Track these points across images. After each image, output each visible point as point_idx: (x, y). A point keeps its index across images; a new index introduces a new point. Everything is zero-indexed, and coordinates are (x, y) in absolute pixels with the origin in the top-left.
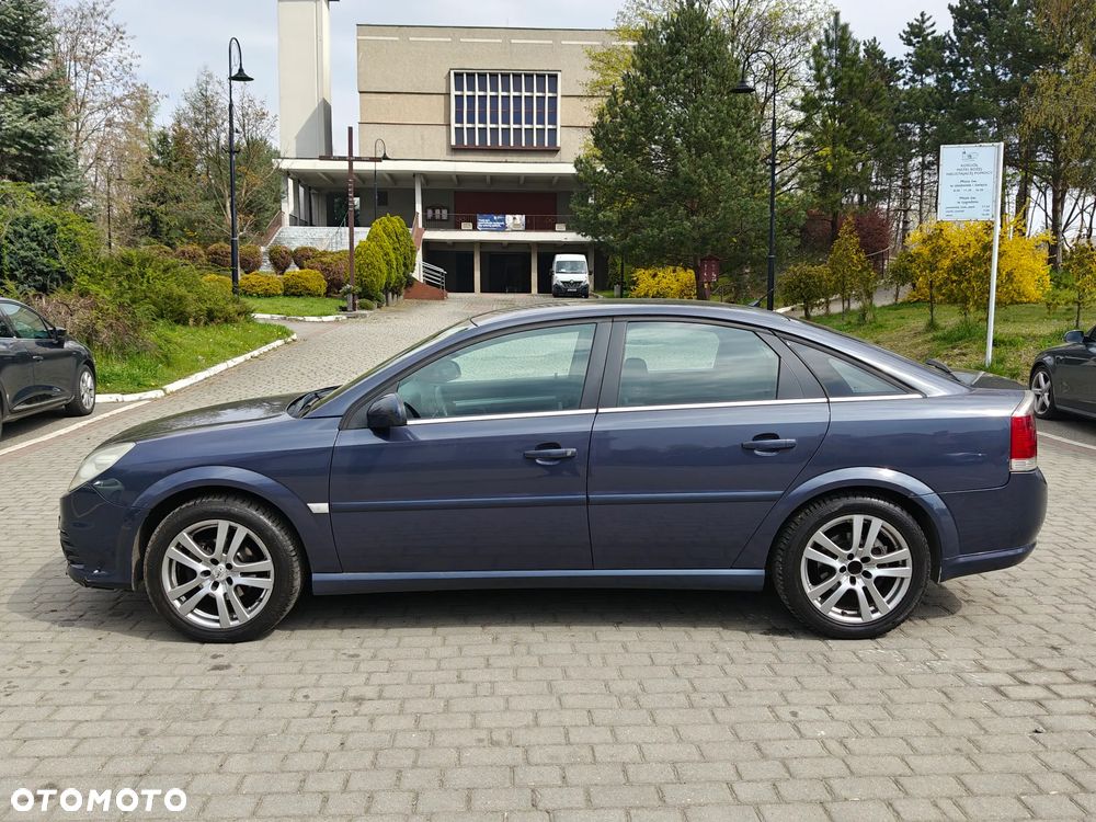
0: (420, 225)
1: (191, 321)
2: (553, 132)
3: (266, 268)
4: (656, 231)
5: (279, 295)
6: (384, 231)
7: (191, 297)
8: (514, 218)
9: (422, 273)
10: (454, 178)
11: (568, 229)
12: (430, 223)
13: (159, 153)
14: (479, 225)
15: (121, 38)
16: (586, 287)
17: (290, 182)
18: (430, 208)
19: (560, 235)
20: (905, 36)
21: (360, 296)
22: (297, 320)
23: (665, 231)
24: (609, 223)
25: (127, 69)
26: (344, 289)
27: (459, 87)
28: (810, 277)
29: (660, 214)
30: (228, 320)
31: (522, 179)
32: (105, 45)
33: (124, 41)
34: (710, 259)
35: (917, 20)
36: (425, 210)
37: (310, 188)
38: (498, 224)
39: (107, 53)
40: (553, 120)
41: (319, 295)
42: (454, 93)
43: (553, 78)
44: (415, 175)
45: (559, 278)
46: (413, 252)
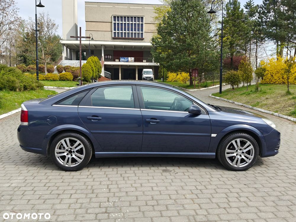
0: (103, 60)
1: (17, 90)
2: (142, 34)
3: (56, 72)
4: (179, 60)
5: (58, 80)
6: (92, 61)
7: (17, 81)
8: (131, 58)
9: (104, 74)
10: (113, 46)
11: (147, 62)
12: (106, 60)
13: (26, 39)
14: (121, 60)
15: (13, 3)
16: (152, 79)
17: (65, 47)
18: (106, 55)
19: (144, 63)
20: (245, 6)
21: (83, 80)
22: (62, 88)
23: (182, 60)
24: (163, 58)
25: (15, 13)
26: (78, 78)
27: (115, 20)
28: (235, 75)
29: (180, 55)
30: (32, 89)
31: (133, 47)
32: (8, 5)
33: (14, 4)
34: (196, 69)
35: (249, 2)
36: (105, 56)
37: (71, 49)
38: (126, 60)
39: (9, 8)
40: (142, 30)
41: (71, 80)
42: (113, 22)
43: (142, 18)
44: (102, 45)
45: (144, 76)
46: (101, 67)
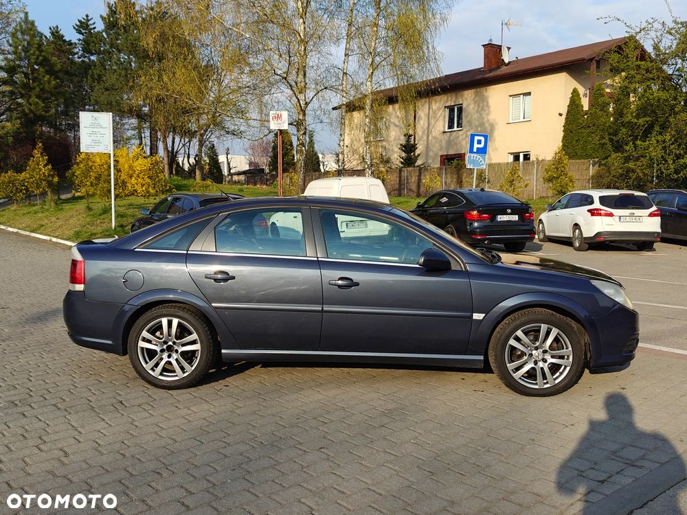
20: (77, 28)
35: (84, 19)
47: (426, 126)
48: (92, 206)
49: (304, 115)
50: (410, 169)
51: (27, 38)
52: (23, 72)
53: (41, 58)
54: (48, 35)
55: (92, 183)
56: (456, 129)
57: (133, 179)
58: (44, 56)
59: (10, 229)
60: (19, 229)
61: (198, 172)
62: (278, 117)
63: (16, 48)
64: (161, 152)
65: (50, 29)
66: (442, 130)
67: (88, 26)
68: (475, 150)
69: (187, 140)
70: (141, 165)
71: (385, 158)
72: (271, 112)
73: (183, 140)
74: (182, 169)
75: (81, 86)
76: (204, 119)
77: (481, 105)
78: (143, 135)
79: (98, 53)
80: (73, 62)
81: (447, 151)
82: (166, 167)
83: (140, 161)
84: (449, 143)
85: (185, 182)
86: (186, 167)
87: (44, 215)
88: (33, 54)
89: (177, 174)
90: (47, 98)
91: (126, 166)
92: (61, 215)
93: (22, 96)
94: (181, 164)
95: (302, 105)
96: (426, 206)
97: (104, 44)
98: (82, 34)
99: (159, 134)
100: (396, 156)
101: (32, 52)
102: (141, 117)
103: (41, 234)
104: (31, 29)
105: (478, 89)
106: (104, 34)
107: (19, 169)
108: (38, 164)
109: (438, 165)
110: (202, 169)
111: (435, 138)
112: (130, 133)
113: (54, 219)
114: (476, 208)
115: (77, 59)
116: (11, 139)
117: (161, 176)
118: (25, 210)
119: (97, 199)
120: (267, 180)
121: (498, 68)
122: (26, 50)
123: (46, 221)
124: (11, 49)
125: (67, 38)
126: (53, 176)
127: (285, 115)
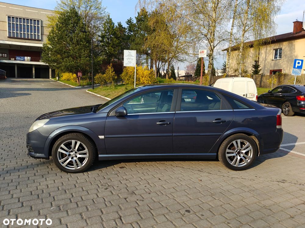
2: (39, 36)
8: (27, 58)
10: (9, 46)
14: (17, 59)
18: (1, 53)
19: (41, 63)
20: (127, 22)
23: (68, 64)
29: (66, 60)
31: (30, 47)
34: (79, 71)
35: (129, 19)
38: (22, 59)
42: (8, 22)
43: (38, 21)
47: (264, 57)
48: (127, 88)
49: (213, 51)
50: (257, 75)
51: (109, 25)
52: (107, 38)
53: (113, 32)
54: (117, 25)
55: (127, 79)
56: (278, 59)
57: (144, 78)
58: (114, 31)
59: (98, 95)
60: (101, 95)
61: (167, 76)
62: (203, 52)
63: (105, 28)
64: (154, 68)
65: (118, 23)
66: (272, 59)
67: (131, 22)
68: (296, 67)
69: (164, 63)
70: (146, 73)
71: (245, 70)
72: (200, 50)
73: (162, 64)
74: (161, 74)
75: (127, 44)
76: (171, 55)
77: (291, 48)
78: (148, 62)
79: (134, 31)
80: (125, 35)
81: (274, 68)
82: (156, 74)
83: (146, 71)
84: (275, 65)
85: (162, 80)
86: (163, 74)
87: (111, 90)
88: (111, 31)
89: (159, 77)
90: (115, 48)
91: (141, 73)
92: (116, 91)
93: (107, 46)
94: (161, 73)
95: (212, 48)
96: (273, 92)
97: (136, 27)
98: (129, 25)
99: (154, 61)
100: (250, 69)
101: (110, 30)
102: (147, 54)
103: (108, 98)
104: (110, 22)
105: (290, 42)
106: (136, 24)
107: (104, 73)
108: (109, 71)
109: (269, 74)
110: (168, 75)
111: (268, 62)
112: (144, 61)
113: (114, 92)
114: (303, 94)
115: (126, 34)
116: (101, 62)
117: (154, 76)
118: (105, 88)
119: (129, 85)
120: (193, 79)
121: (301, 32)
122: (108, 29)
123: (111, 93)
124: (103, 29)
125: (123, 26)
126: (115, 76)
127: (205, 51)
